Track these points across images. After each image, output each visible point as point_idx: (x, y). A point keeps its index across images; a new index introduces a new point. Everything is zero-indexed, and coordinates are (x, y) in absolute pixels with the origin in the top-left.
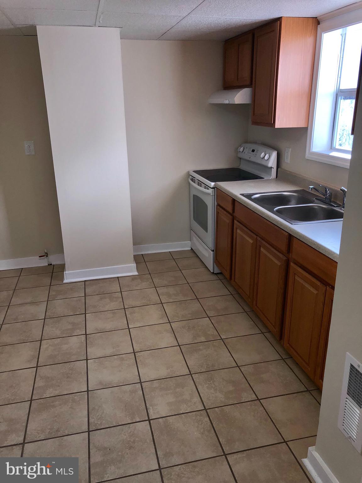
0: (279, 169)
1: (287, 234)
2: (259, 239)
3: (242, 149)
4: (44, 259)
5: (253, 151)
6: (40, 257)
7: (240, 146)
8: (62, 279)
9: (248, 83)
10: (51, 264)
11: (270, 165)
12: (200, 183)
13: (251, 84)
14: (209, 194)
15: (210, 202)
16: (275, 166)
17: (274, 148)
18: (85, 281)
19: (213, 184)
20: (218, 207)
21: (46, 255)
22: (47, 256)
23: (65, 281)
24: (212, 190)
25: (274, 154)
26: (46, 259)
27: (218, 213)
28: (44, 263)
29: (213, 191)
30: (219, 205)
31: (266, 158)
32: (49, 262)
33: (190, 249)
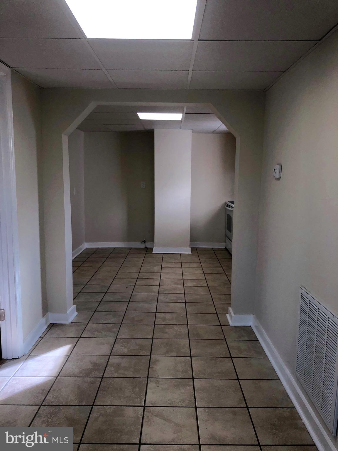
4: (143, 244)
6: (141, 242)
8: (152, 252)
18: (163, 254)
21: (144, 242)
22: (145, 242)
23: (153, 253)
28: (143, 246)
32: (145, 246)
33: (225, 247)
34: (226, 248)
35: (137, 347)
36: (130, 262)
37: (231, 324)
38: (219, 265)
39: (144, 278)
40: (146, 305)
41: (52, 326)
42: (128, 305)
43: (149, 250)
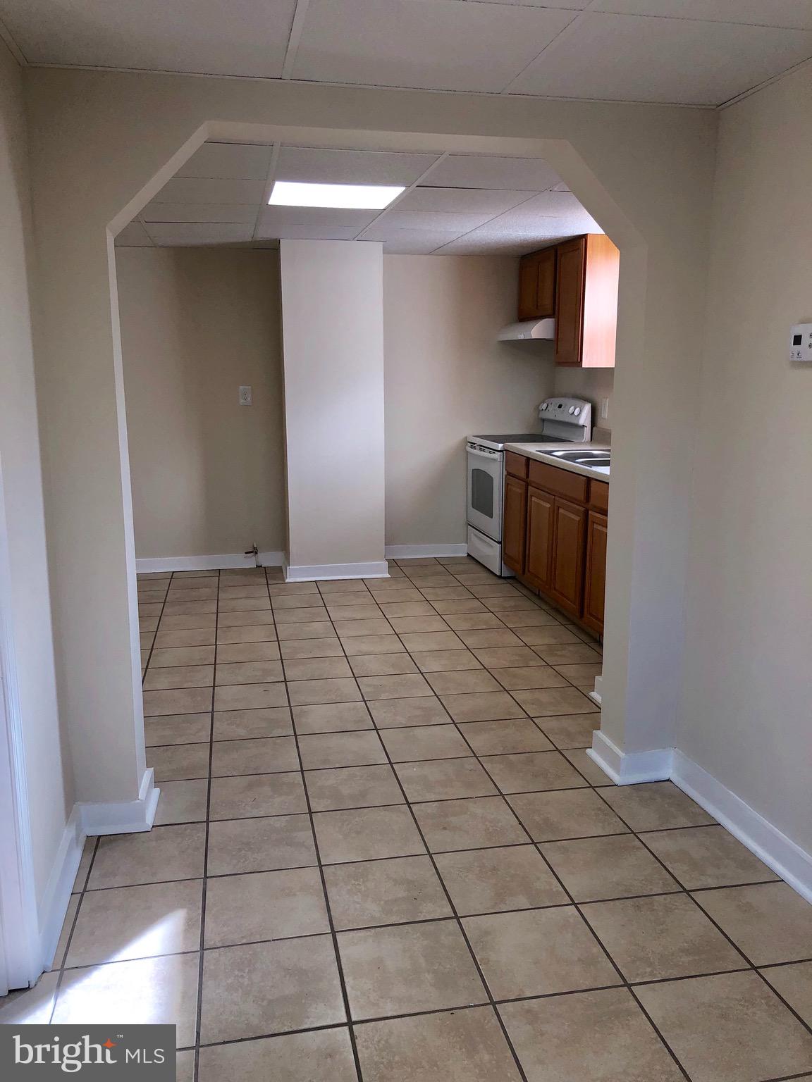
0: (594, 429)
1: (585, 478)
2: (557, 498)
3: (544, 406)
4: (250, 557)
5: (560, 406)
6: (246, 553)
7: (544, 402)
8: (283, 579)
9: (550, 312)
10: (261, 566)
11: (581, 422)
12: (483, 448)
13: (554, 313)
14: (494, 460)
15: (496, 472)
16: (588, 424)
17: (587, 400)
18: (316, 581)
19: (501, 446)
20: (508, 476)
21: (254, 551)
22: (256, 553)
23: (287, 581)
24: (499, 453)
25: (587, 408)
26: (254, 558)
27: (507, 485)
28: (249, 563)
29: (500, 455)
30: (509, 474)
31: (576, 413)
32: (257, 562)
33: (466, 555)
34: (469, 555)
35: (401, 893)
36: (234, 611)
37: (617, 779)
38: (476, 604)
39: (299, 656)
40: (350, 743)
41: (96, 845)
42: (298, 747)
43: (273, 575)
